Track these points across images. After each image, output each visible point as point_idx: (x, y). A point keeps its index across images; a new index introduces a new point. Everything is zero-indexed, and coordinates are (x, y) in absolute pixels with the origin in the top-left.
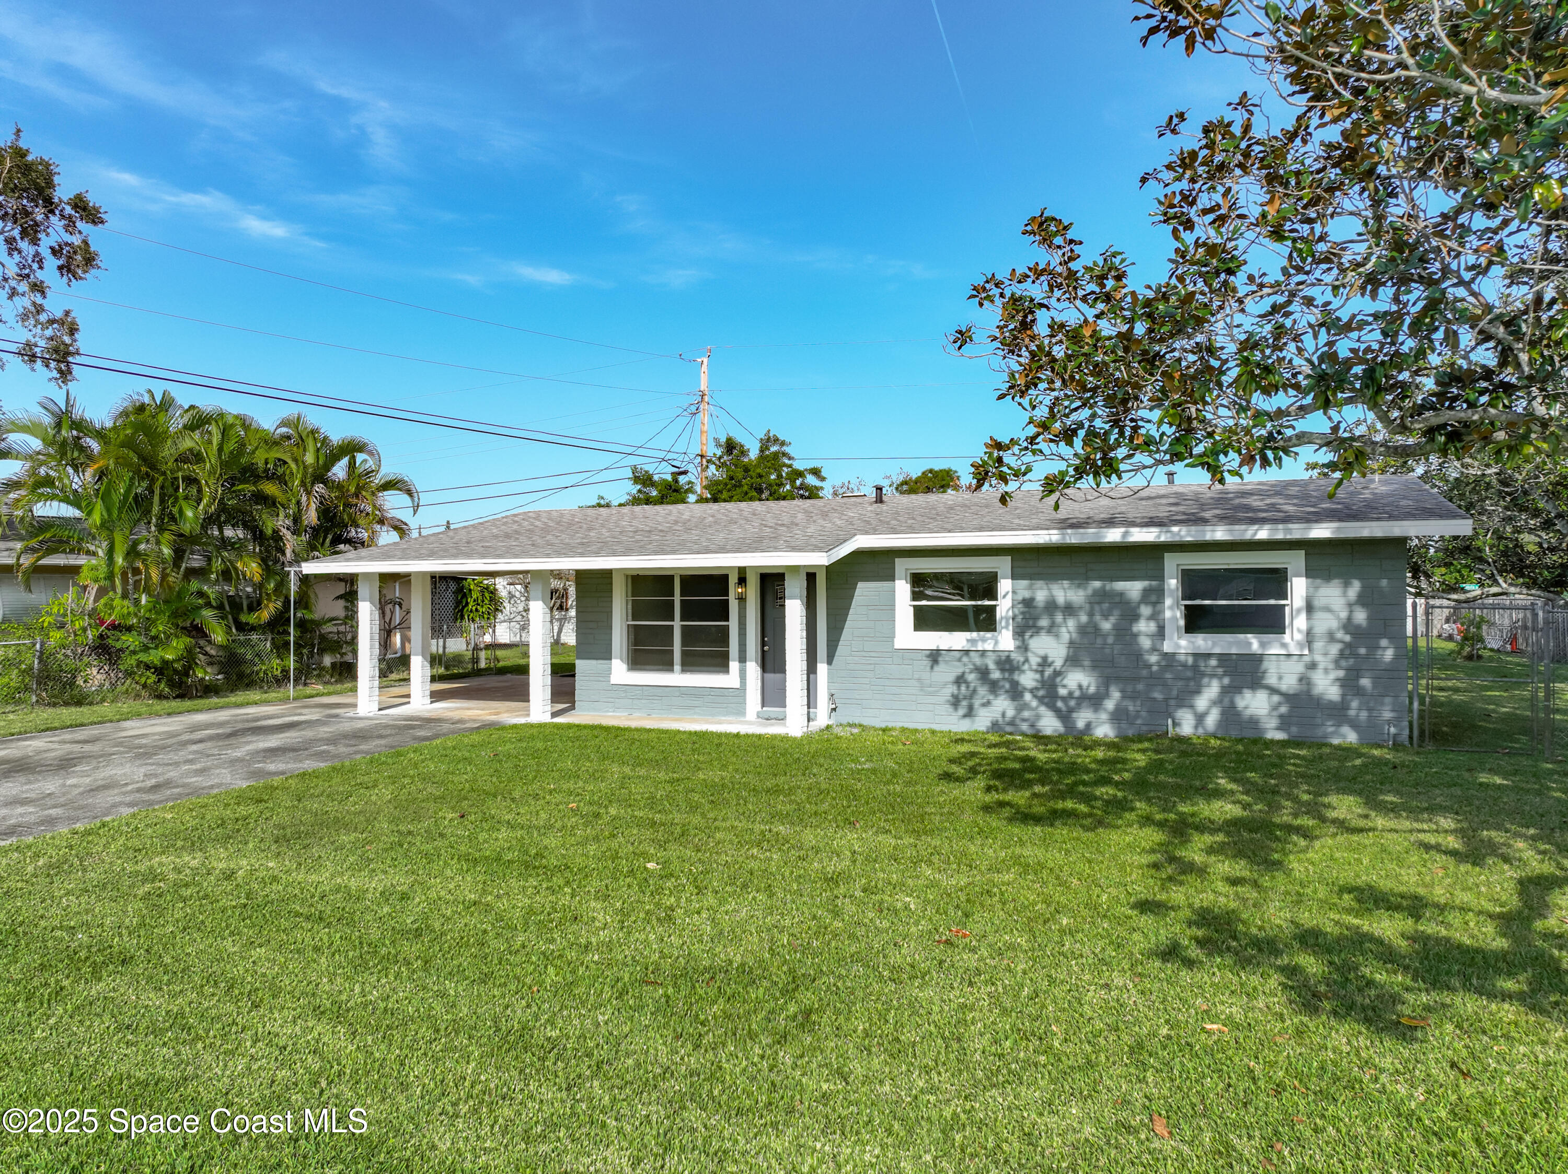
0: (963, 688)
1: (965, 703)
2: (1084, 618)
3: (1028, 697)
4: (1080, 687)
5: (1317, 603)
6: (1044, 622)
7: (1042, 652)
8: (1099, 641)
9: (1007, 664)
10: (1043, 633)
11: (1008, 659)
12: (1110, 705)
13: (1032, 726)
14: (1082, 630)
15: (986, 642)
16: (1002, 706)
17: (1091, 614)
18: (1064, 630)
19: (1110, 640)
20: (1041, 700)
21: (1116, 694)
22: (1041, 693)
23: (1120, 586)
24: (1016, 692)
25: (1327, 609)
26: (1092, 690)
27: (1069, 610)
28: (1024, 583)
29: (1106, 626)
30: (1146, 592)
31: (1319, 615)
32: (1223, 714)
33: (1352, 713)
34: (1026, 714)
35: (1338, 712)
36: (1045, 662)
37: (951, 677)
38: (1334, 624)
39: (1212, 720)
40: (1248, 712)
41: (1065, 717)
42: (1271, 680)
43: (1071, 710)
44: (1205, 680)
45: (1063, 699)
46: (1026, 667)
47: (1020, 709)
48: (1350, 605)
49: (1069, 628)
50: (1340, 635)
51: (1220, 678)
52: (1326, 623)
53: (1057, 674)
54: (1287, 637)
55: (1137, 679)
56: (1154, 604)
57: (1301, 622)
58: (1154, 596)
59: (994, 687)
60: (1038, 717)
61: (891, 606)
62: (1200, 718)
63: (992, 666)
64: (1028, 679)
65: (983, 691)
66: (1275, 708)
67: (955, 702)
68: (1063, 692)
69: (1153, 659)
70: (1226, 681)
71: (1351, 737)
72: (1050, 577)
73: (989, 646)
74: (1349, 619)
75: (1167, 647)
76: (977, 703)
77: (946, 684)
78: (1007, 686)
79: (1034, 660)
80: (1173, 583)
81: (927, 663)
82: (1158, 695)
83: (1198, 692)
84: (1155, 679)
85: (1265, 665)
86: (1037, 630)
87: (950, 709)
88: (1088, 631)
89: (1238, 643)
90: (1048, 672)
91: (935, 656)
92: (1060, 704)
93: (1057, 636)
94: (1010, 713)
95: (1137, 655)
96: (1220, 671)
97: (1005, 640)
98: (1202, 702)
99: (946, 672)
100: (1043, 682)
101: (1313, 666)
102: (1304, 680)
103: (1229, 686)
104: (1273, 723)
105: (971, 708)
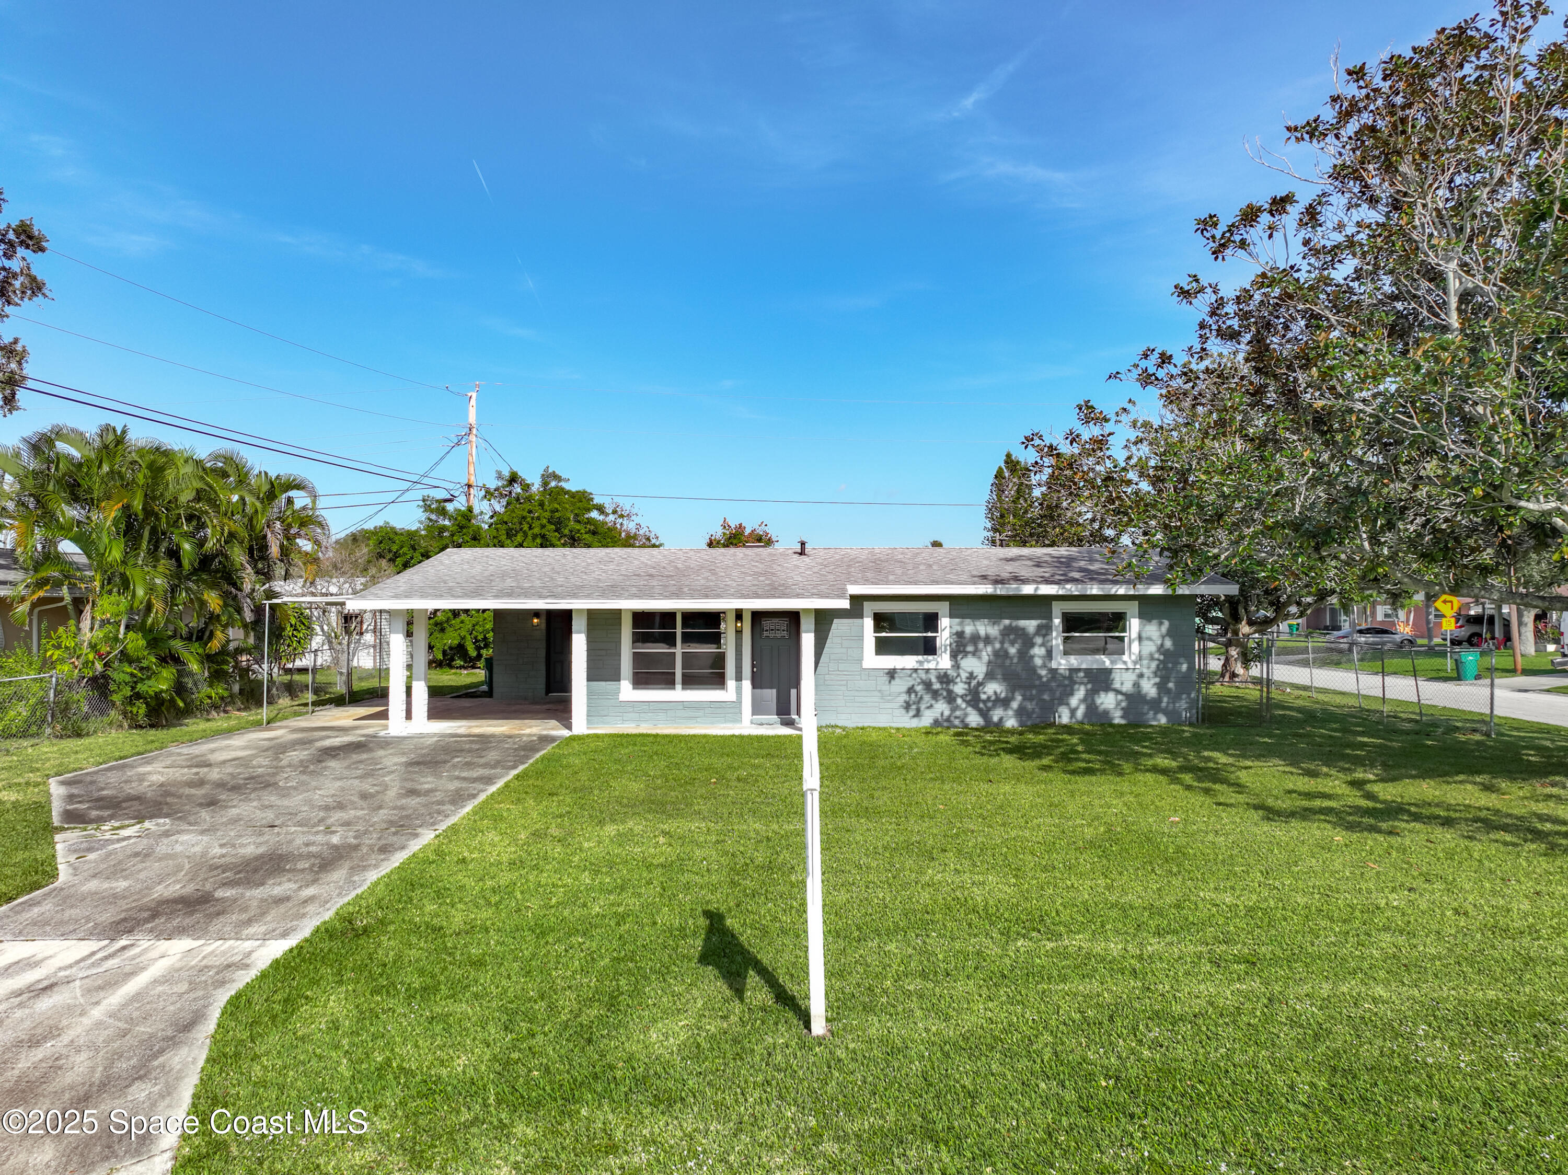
0: (913, 696)
1: (914, 707)
2: (998, 646)
3: (959, 701)
4: (995, 693)
5: (1144, 635)
6: (970, 648)
7: (969, 670)
8: (1008, 662)
9: (945, 678)
10: (970, 656)
11: (946, 675)
12: (1015, 705)
13: (962, 721)
14: (996, 653)
15: (931, 663)
16: (941, 708)
17: (1002, 643)
18: (984, 653)
19: (1015, 660)
20: (968, 703)
21: (1019, 698)
22: (968, 698)
23: (1022, 623)
24: (951, 698)
25: (1149, 639)
26: (1003, 695)
27: (988, 640)
28: (957, 620)
29: (1013, 651)
30: (1039, 628)
31: (1145, 643)
32: (1088, 708)
33: (1164, 705)
34: (958, 713)
35: (1155, 704)
36: (971, 676)
37: (904, 688)
38: (1153, 648)
39: (1080, 713)
40: (1103, 707)
41: (984, 714)
42: (1117, 685)
43: (989, 710)
44: (1076, 686)
45: (984, 702)
46: (958, 680)
47: (953, 710)
48: (1163, 637)
49: (987, 653)
50: (1156, 656)
51: (1085, 684)
52: (1150, 647)
53: (980, 684)
54: (1125, 657)
55: (1033, 687)
56: (1044, 636)
57: (1135, 647)
58: (1044, 631)
59: (935, 695)
60: (966, 715)
61: (861, 638)
62: (1073, 712)
63: (934, 680)
64: (959, 688)
65: (927, 698)
66: (1118, 704)
67: (907, 706)
68: (983, 697)
69: (1043, 672)
70: (1089, 686)
71: (1163, 720)
72: (975, 617)
73: (932, 665)
74: (1162, 645)
75: (1054, 665)
76: (923, 706)
77: (900, 693)
78: (945, 694)
79: (964, 675)
80: (1057, 621)
81: (886, 678)
82: (1046, 697)
83: (1071, 694)
84: (1044, 687)
85: (1113, 675)
86: (966, 654)
87: (903, 711)
88: (1000, 656)
89: (1097, 661)
90: (974, 683)
91: (892, 674)
92: (981, 705)
93: (980, 658)
94: (947, 713)
95: (1033, 670)
96: (1085, 680)
97: (943, 661)
98: (1074, 701)
99: (900, 685)
100: (969, 690)
101: (1141, 676)
102: (1136, 685)
103: (1092, 690)
104: (1118, 713)
105: (918, 710)
